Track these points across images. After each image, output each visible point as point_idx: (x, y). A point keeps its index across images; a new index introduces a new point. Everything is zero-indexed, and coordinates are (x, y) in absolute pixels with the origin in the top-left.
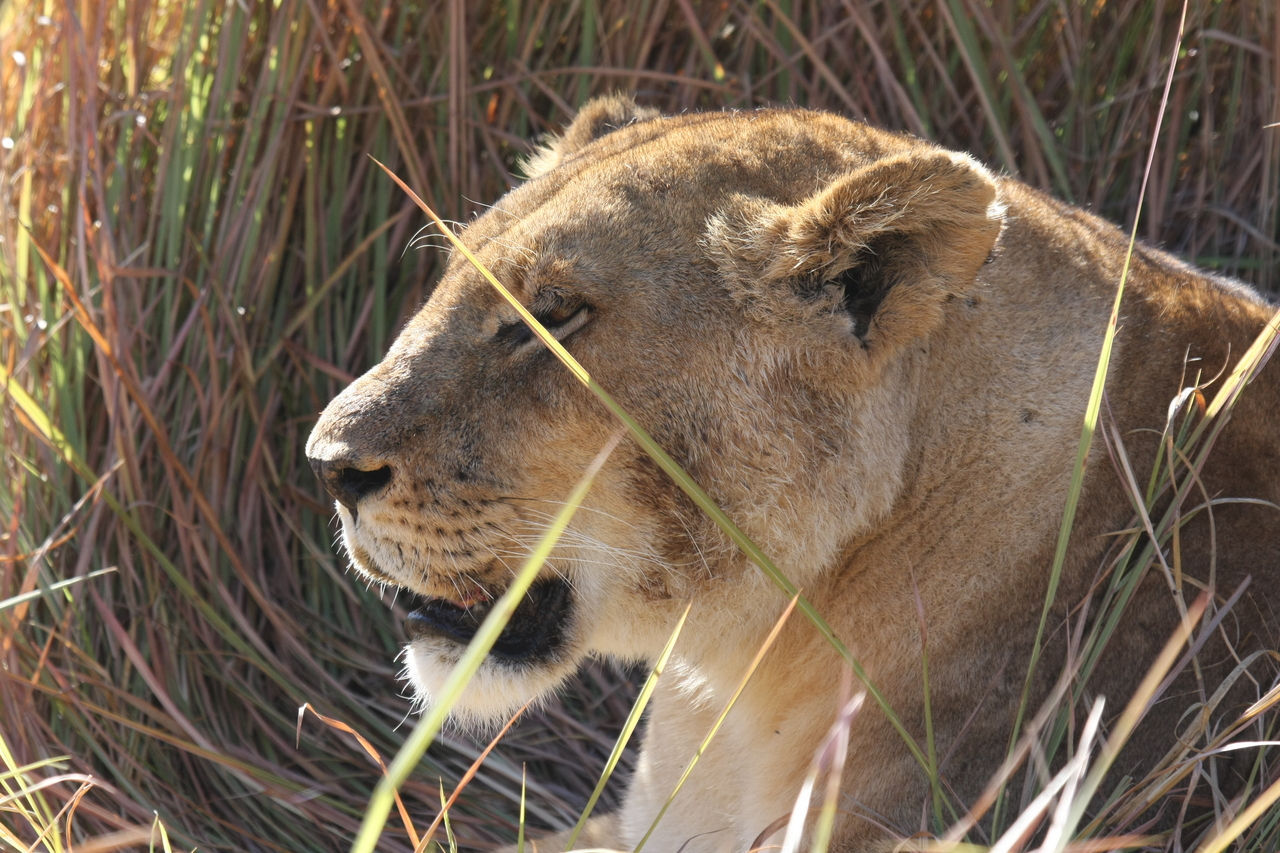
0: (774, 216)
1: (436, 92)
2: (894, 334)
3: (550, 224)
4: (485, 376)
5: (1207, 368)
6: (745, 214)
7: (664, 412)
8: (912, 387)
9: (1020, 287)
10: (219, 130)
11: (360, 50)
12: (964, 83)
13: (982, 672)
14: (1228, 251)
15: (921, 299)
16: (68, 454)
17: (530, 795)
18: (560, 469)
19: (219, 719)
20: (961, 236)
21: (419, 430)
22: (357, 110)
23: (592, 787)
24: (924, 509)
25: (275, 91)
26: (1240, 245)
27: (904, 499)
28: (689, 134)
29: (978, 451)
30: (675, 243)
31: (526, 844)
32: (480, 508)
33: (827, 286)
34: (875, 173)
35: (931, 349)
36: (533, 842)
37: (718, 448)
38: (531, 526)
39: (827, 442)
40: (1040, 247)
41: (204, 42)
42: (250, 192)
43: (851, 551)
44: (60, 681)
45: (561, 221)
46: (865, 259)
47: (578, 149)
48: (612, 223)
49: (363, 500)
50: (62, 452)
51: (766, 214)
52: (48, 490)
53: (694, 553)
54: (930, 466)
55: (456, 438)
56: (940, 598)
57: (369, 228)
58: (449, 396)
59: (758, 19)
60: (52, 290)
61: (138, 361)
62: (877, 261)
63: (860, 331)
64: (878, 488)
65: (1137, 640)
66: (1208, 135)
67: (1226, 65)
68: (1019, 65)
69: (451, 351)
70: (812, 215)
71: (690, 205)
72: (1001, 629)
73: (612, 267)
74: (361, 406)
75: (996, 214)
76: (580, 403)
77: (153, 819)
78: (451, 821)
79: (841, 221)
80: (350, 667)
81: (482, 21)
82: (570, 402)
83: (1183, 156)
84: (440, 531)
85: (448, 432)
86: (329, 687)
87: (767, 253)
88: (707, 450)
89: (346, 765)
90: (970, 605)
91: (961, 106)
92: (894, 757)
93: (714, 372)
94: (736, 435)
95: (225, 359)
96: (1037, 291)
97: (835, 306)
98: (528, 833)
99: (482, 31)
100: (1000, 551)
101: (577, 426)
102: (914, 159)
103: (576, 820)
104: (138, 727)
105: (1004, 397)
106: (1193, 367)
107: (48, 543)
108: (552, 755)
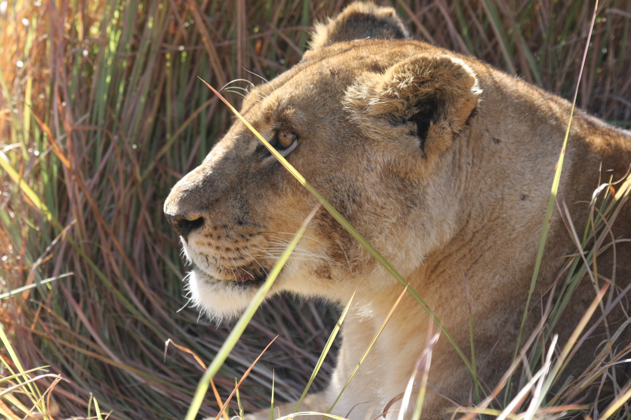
1: (231, 39)
4: (249, 172)
7: (334, 189)
10: (124, 58)
11: (193, 18)
12: (491, 35)
13: (503, 324)
14: (621, 117)
16: (49, 217)
17: (276, 385)
18: (283, 218)
19: (123, 347)
21: (217, 200)
22: (192, 48)
23: (307, 380)
24: (471, 241)
25: (152, 39)
26: (627, 114)
29: (498, 214)
31: (274, 408)
32: (249, 238)
33: (409, 122)
35: (473, 163)
37: (360, 205)
39: (411, 202)
40: (533, 115)
41: (116, 14)
42: (139, 89)
44: (46, 328)
49: (191, 234)
50: (46, 216)
52: (39, 234)
54: (474, 221)
55: (236, 203)
56: (481, 286)
57: (198, 105)
60: (42, 136)
61: (84, 171)
65: (581, 309)
66: (611, 60)
67: (620, 26)
68: (518, 26)
69: (234, 159)
72: (513, 302)
73: (310, 116)
80: (188, 322)
81: (253, 4)
82: (289, 187)
83: (599, 71)
84: (228, 249)
85: (231, 200)
86: (178, 332)
88: (355, 207)
89: (187, 370)
90: (496, 289)
91: (490, 46)
92: (460, 366)
93: (357, 167)
94: (368, 199)
95: (127, 170)
98: (275, 403)
99: (253, 9)
100: (511, 262)
101: (292, 198)
103: (299, 397)
104: (84, 351)
105: (512, 188)
107: (39, 261)
108: (288, 365)
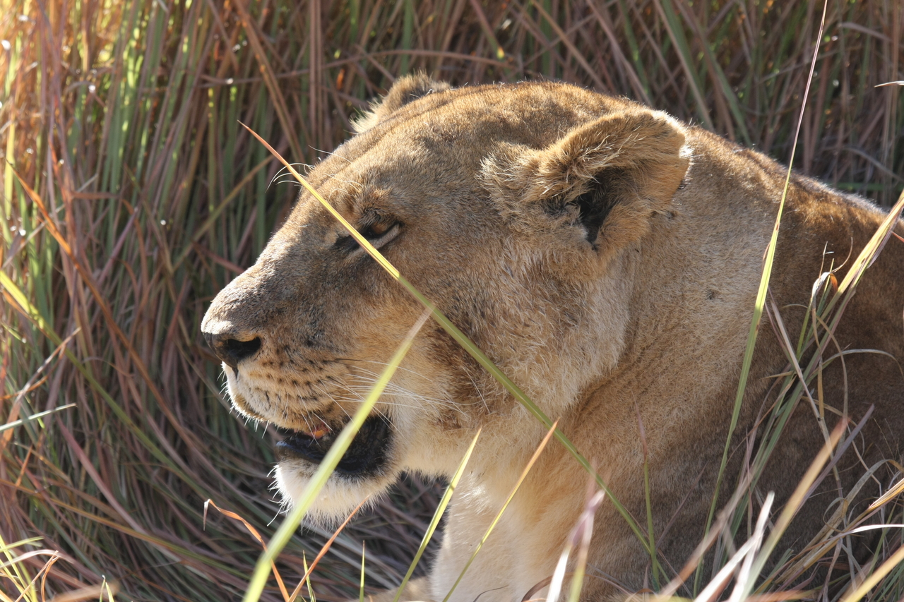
0: (529, 158)
1: (300, 67)
2: (615, 240)
3: (372, 165)
4: (327, 274)
5: (838, 258)
6: (508, 156)
7: (454, 297)
8: (630, 275)
9: (704, 204)
10: (147, 95)
11: (246, 38)
12: (673, 60)
13: (683, 476)
14: (860, 178)
15: (633, 215)
16: (41, 324)
17: (368, 564)
18: (380, 338)
19: (148, 510)
20: (661, 170)
21: (280, 311)
22: (245, 81)
23: (412, 558)
24: (640, 362)
25: (187, 67)
26: (869, 174)
27: (626, 355)
28: (469, 100)
29: (677, 320)
30: (460, 178)
31: (365, 599)
32: (322, 366)
33: (568, 206)
34: (599, 126)
35: (642, 249)
36: (370, 597)
37: (492, 321)
38: (360, 379)
39: (569, 317)
41: (136, 33)
42: (169, 139)
43: (590, 393)
44: (36, 484)
45: (379, 163)
46: (595, 187)
47: (392, 113)
48: (415, 164)
49: (242, 362)
50: (37, 322)
51: (524, 156)
52: (27, 349)
53: (477, 396)
54: (643, 331)
55: (306, 317)
56: (652, 424)
57: (253, 163)
58: (301, 287)
59: (528, 16)
60: (30, 208)
61: (90, 258)
62: (603, 188)
63: (591, 238)
64: (607, 349)
65: (793, 452)
66: (845, 97)
67: (858, 47)
68: (712, 48)
69: (303, 256)
70: (555, 156)
71: (469, 150)
72: (695, 445)
73: (416, 195)
74: (240, 296)
75: (685, 154)
76: (395, 292)
77: (102, 582)
78: (312, 582)
79: (575, 160)
80: (240, 474)
81: (333, 17)
82: (387, 291)
83: (828, 112)
84: (295, 383)
85: (300, 313)
86: (226, 487)
87: (524, 183)
88: (485, 323)
89: (238, 543)
90: (673, 429)
91: (672, 77)
92: (622, 537)
93: (489, 268)
94: (505, 313)
95: (152, 257)
96: (717, 207)
97: (574, 220)
98: (366, 590)
99: (333, 25)
100: (694, 390)
101: (393, 308)
102: (627, 116)
103: (401, 581)
104: (91, 516)
105: (694, 282)
106: (828, 257)
107: (27, 387)
108: (384, 535)
